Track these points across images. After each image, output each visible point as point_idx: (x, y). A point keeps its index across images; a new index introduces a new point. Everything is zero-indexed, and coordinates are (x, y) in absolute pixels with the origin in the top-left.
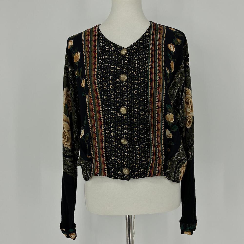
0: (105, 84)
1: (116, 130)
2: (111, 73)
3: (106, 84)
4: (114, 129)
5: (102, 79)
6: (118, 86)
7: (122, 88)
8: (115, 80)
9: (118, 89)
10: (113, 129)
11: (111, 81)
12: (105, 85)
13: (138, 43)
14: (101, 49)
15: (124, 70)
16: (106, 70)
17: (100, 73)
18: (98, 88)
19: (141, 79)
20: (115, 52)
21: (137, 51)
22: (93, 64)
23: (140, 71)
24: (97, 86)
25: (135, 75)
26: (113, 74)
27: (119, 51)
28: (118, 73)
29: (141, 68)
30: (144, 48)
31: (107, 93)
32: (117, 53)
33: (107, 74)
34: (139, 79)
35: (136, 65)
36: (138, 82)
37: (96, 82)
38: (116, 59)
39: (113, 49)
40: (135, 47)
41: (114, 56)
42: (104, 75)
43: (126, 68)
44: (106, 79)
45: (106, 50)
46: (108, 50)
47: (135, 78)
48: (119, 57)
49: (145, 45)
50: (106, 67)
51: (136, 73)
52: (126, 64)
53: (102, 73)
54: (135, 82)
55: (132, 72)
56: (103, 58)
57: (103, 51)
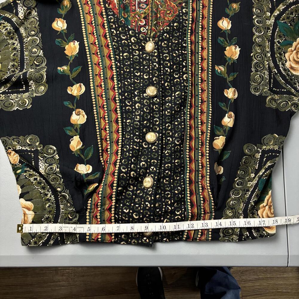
2: (136, 85)
5: (124, 95)
6: (146, 102)
10: (134, 167)
13: (171, 28)
14: (115, 41)
15: (154, 79)
16: (129, 80)
17: (119, 85)
18: (119, 108)
19: (176, 94)
20: (137, 46)
21: (170, 44)
22: (108, 68)
23: (174, 82)
24: (118, 104)
25: (168, 87)
26: (139, 86)
27: (143, 44)
28: (145, 84)
29: (175, 75)
30: (180, 37)
31: (131, 116)
32: (140, 47)
33: (131, 87)
34: (173, 95)
35: (168, 70)
36: (172, 98)
37: (117, 99)
38: (141, 60)
39: (134, 40)
40: (165, 35)
41: (136, 53)
42: (126, 88)
43: (156, 75)
44: (130, 96)
45: (123, 42)
46: (126, 42)
47: (167, 93)
48: (145, 55)
49: (181, 32)
50: (127, 75)
51: (168, 85)
52: (156, 68)
53: (124, 85)
54: (167, 98)
55: (163, 82)
56: (120, 58)
57: (118, 44)
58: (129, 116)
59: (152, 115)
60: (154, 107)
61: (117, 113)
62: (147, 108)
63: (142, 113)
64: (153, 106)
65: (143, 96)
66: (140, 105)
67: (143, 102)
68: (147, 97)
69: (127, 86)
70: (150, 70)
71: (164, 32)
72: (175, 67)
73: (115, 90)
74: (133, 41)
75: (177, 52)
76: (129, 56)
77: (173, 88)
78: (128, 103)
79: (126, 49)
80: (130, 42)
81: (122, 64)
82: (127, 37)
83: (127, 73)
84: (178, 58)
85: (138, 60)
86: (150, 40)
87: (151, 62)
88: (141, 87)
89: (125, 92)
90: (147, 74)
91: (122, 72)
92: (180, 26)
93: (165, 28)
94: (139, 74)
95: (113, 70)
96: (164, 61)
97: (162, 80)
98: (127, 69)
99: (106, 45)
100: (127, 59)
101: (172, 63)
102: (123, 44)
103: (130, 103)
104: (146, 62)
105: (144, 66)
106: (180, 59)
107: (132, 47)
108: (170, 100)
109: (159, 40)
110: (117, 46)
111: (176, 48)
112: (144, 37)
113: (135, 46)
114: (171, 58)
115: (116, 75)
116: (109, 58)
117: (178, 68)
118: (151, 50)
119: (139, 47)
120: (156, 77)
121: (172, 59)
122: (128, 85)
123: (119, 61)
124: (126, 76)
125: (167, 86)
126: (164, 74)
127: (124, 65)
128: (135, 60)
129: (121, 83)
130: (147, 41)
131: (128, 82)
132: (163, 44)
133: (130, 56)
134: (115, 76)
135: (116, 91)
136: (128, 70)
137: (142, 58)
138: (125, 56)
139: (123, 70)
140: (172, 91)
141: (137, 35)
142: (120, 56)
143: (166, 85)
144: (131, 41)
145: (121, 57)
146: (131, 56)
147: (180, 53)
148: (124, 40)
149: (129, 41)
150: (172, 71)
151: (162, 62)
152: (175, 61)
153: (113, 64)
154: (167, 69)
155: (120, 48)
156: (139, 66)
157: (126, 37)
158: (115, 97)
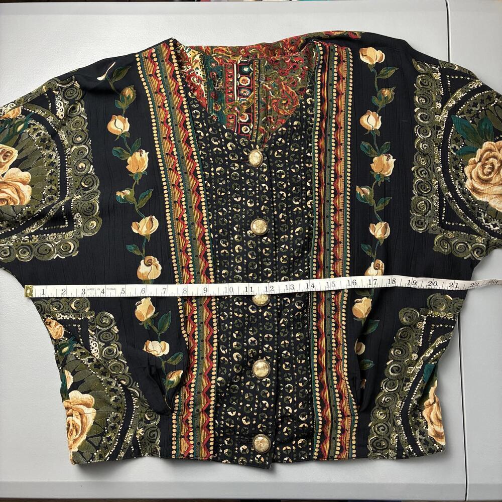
0: (224, 243)
1: (244, 347)
2: (235, 217)
4: (239, 343)
5: (218, 233)
6: (251, 244)
8: (244, 232)
10: (237, 345)
13: (289, 129)
14: (203, 148)
15: (262, 209)
16: (224, 209)
17: (210, 218)
18: (210, 252)
19: (296, 232)
20: (236, 156)
21: (287, 154)
22: (193, 191)
23: (292, 211)
24: (208, 246)
25: (283, 220)
26: (239, 219)
27: (246, 153)
28: (249, 216)
29: (294, 202)
30: (302, 143)
31: (228, 263)
32: (241, 158)
33: (228, 220)
34: (292, 231)
35: (283, 194)
36: (289, 237)
37: (207, 238)
38: (243, 178)
39: (231, 146)
40: (280, 139)
41: (235, 167)
42: (220, 222)
43: (266, 202)
44: (226, 234)
45: (215, 149)
46: (219, 149)
47: (282, 229)
48: (248, 170)
49: (304, 135)
50: (222, 201)
51: (283, 217)
52: (265, 192)
53: (217, 217)
54: (283, 237)
55: (276, 213)
56: (210, 174)
57: (208, 153)
58: (225, 263)
59: (260, 263)
60: (264, 251)
61: (208, 260)
62: (253, 252)
63: (245, 261)
64: (262, 250)
65: (246, 234)
66: (241, 248)
67: (246, 243)
68: (252, 237)
69: (221, 219)
70: (256, 194)
71: (278, 136)
72: (294, 189)
73: (204, 225)
74: (230, 149)
75: (297, 166)
76: (224, 172)
77: (291, 221)
79: (219, 161)
80: (225, 150)
81: (213, 184)
82: (221, 141)
83: (221, 199)
84: (299, 176)
85: (237, 179)
86: (255, 148)
87: (257, 182)
88: (243, 221)
89: (218, 227)
90: (252, 200)
91: (214, 196)
92: (302, 125)
93: (280, 130)
94: (240, 199)
95: (200, 194)
96: (278, 180)
97: (275, 209)
98: (221, 192)
99: (190, 155)
100: (221, 176)
101: (289, 184)
102: (215, 153)
103: (226, 245)
104: (250, 181)
105: (247, 187)
106: (301, 177)
107: (229, 158)
108: (286, 240)
109: (270, 148)
110: (206, 156)
111: (296, 160)
112: (247, 143)
113: (233, 157)
114: (288, 176)
115: (204, 202)
116: (193, 176)
117: (299, 190)
118: (258, 164)
119: (239, 158)
120: (265, 205)
121: (290, 178)
122: (223, 217)
123: (210, 180)
124: (220, 203)
126: (278, 201)
127: (218, 186)
128: (233, 178)
129: (213, 213)
130: (251, 149)
131: (223, 212)
132: (276, 153)
133: (226, 171)
134: (203, 204)
135: (206, 227)
136: (223, 194)
137: (245, 175)
138: (218, 171)
139: (216, 194)
140: (290, 226)
141: (236, 140)
142: (210, 172)
143: (281, 216)
144: (227, 148)
145: (213, 174)
146: (228, 172)
147: (302, 168)
148: (216, 146)
149: (224, 148)
150: (289, 195)
151: (275, 182)
152: (294, 180)
153: (201, 185)
154: (281, 192)
155: (211, 159)
156: (239, 187)
157: (219, 142)
158: (204, 236)
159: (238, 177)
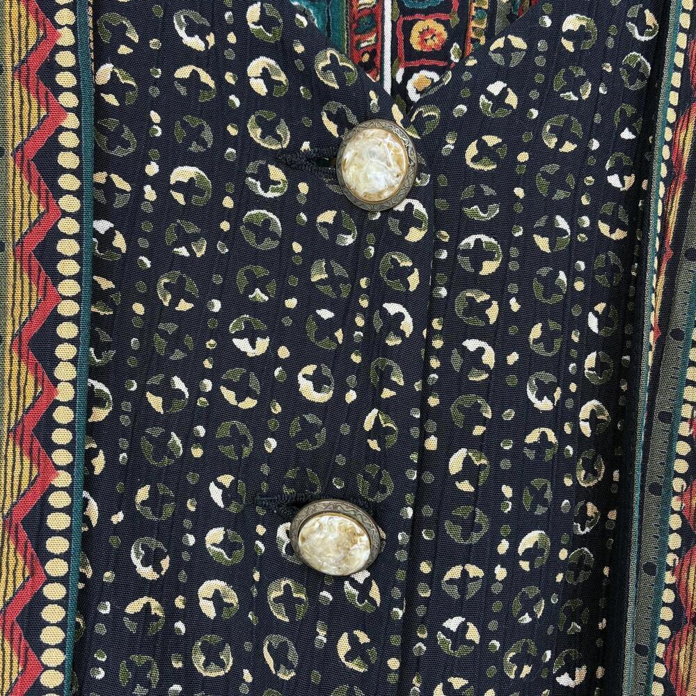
0: (151, 559)
2: (224, 431)
3: (165, 563)
5: (126, 502)
6: (287, 599)
7: (322, 636)
8: (261, 530)
9: (275, 639)
11: (215, 535)
12: (147, 573)
13: (542, 45)
14: (124, 50)
15: (368, 424)
16: (178, 383)
17: (100, 414)
18: (62, 603)
19: (521, 550)
20: (283, 130)
21: (523, 157)
22: (19, 256)
23: (520, 444)
24: (57, 568)
25: (465, 486)
26: (247, 451)
27: (332, 127)
28: (300, 445)
29: (532, 396)
30: (598, 118)
32: (306, 146)
33: (190, 439)
34: (503, 547)
35: (481, 351)
36: (490, 576)
37: (57, 521)
38: (297, 247)
39: (265, 75)
40: (496, 88)
41: (267, 183)
42: (147, 446)
43: (387, 393)
44: (169, 510)
45: (184, 72)
46: (205, 78)
47: (453, 532)
48: (328, 217)
49: (611, 81)
50: (175, 341)
51: (469, 470)
52: (393, 341)
53: (134, 416)
54: (455, 572)
55: (432, 443)
56: (138, 194)
57: (144, 80)
60: (343, 646)
66: (232, 598)
67: (263, 586)
69: (156, 432)
70: (349, 344)
71: (488, 71)
72: (536, 332)
73: (51, 447)
74: (259, 87)
75: (562, 223)
76: (207, 195)
77: (507, 491)
78: (145, 563)
79: (195, 135)
80: (231, 89)
81: (143, 243)
82: (221, 40)
83: (171, 328)
84: (562, 276)
85: (269, 244)
86: (386, 115)
87: (363, 283)
88: (265, 469)
89: (133, 474)
90: (327, 371)
91: (139, 308)
92: (603, 35)
93: (499, 43)
94: (263, 345)
95: (59, 278)
96: (463, 280)
97: (432, 425)
98: (178, 292)
99: (36, 64)
100: (187, 212)
101: (515, 305)
102: (183, 91)
103: (158, 569)
104: (329, 269)
105: (311, 298)
106: (571, 280)
107: (244, 132)
108: (473, 589)
109: (448, 123)
110: (131, 97)
111: (560, 195)
112: (353, 77)
113: (269, 130)
114: (514, 266)
115: (75, 319)
116: (36, 173)
117: (557, 344)
119: (296, 143)
120: (385, 406)
121: (524, 279)
122: (168, 422)
123: (128, 219)
124: (160, 343)
125: (460, 477)
126: (453, 384)
127: (165, 261)
128: (250, 239)
129: (120, 393)
130: (366, 116)
131: (170, 395)
132: (472, 150)
133: (219, 194)
134: (67, 330)
135: (62, 457)
136: (184, 306)
137: (309, 234)
138: (179, 186)
139: (150, 300)
140: (497, 519)
141: (300, 49)
142: (139, 180)
143: (456, 463)
144: (243, 79)
145: (150, 193)
146: (228, 203)
147: (582, 237)
148: (190, 56)
149: (229, 78)
150: (513, 358)
151: (443, 292)
152: (538, 289)
153: (69, 226)
154: (472, 345)
155: (155, 117)
156: (272, 286)
157: (211, 39)
158: (45, 509)
159: (274, 236)
